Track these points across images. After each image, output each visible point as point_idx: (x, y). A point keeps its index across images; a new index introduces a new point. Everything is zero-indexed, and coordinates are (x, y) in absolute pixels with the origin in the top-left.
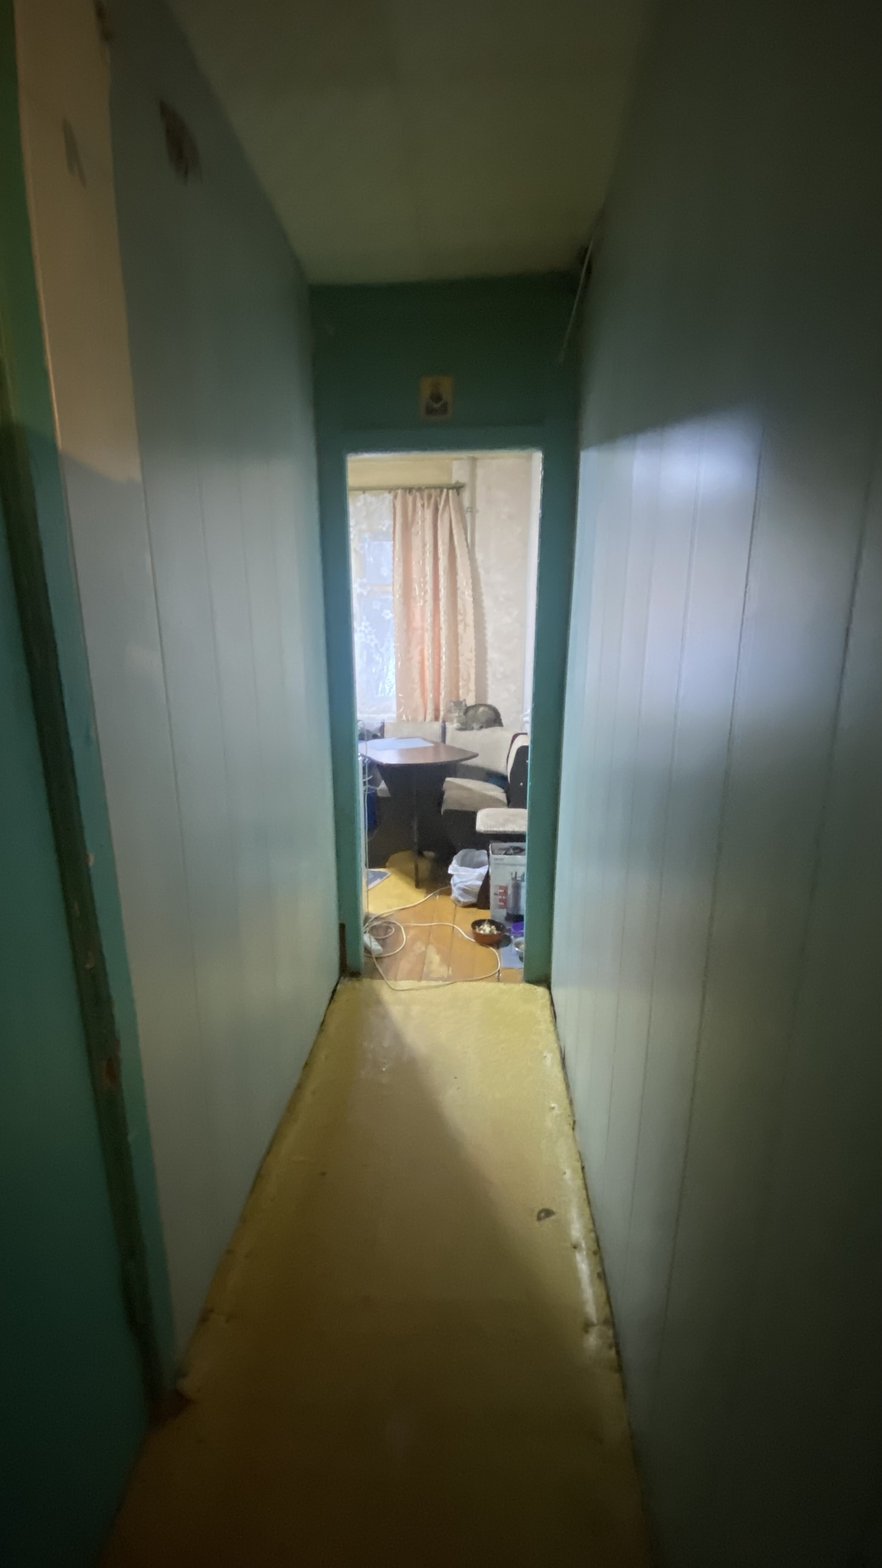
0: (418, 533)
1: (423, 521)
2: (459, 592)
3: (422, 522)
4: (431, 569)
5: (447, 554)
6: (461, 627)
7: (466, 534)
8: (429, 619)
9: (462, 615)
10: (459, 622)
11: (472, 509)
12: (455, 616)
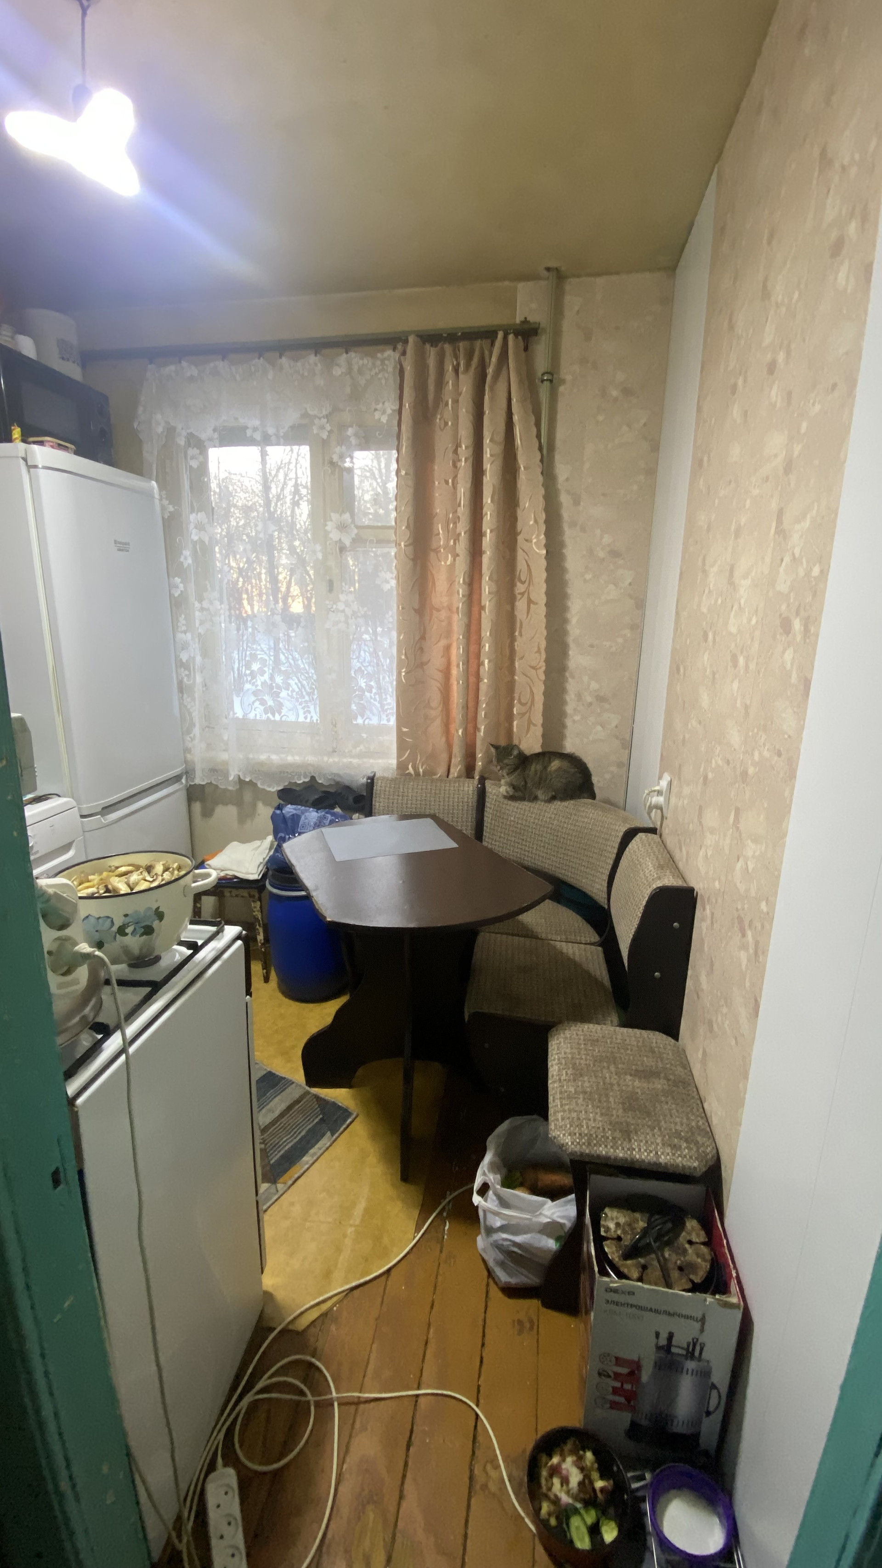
0: (446, 424)
1: (456, 401)
2: (520, 538)
3: (453, 403)
4: (468, 495)
5: (499, 463)
6: (521, 605)
7: (538, 424)
8: (461, 591)
9: (523, 583)
10: (519, 597)
11: (553, 378)
12: (512, 585)
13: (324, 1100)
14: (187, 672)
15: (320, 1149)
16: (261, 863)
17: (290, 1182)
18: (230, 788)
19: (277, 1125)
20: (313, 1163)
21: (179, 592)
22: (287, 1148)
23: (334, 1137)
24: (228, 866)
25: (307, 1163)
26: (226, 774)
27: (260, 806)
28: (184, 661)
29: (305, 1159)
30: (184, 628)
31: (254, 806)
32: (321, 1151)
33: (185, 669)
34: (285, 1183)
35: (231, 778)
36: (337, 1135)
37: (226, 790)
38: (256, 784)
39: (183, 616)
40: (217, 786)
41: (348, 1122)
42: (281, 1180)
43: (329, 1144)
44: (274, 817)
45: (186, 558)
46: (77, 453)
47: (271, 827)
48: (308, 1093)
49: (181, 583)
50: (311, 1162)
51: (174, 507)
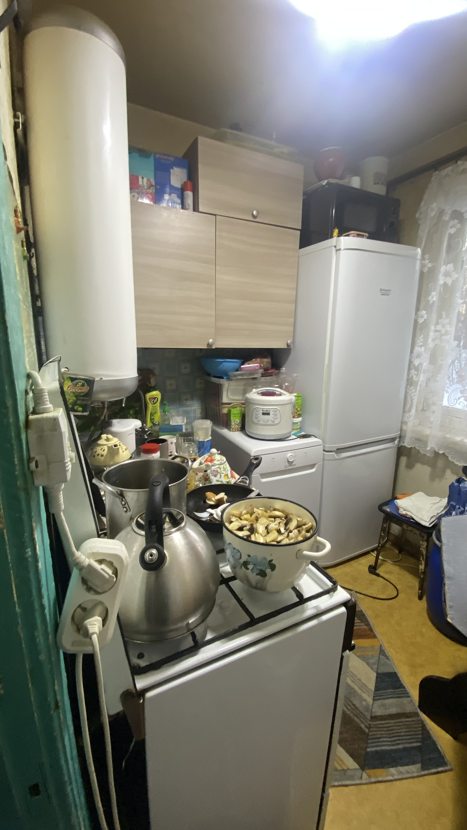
13: (428, 732)
14: (416, 373)
15: (408, 772)
16: (434, 516)
17: (373, 780)
18: (428, 455)
19: (383, 722)
20: (396, 780)
21: (423, 320)
22: (384, 748)
23: (423, 773)
24: (409, 508)
25: (393, 775)
26: (426, 445)
27: (448, 472)
28: (416, 365)
29: (392, 770)
30: (421, 344)
31: (444, 471)
32: (408, 775)
33: (416, 371)
34: (370, 776)
35: (428, 449)
36: (426, 772)
37: (425, 455)
38: (447, 457)
39: (422, 336)
40: (419, 451)
41: (440, 769)
42: (368, 771)
43: (415, 774)
44: (451, 487)
45: (432, 298)
46: (369, 238)
47: (448, 493)
48: (417, 715)
49: (426, 314)
50: (396, 777)
51: (432, 264)
